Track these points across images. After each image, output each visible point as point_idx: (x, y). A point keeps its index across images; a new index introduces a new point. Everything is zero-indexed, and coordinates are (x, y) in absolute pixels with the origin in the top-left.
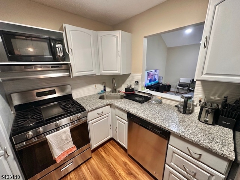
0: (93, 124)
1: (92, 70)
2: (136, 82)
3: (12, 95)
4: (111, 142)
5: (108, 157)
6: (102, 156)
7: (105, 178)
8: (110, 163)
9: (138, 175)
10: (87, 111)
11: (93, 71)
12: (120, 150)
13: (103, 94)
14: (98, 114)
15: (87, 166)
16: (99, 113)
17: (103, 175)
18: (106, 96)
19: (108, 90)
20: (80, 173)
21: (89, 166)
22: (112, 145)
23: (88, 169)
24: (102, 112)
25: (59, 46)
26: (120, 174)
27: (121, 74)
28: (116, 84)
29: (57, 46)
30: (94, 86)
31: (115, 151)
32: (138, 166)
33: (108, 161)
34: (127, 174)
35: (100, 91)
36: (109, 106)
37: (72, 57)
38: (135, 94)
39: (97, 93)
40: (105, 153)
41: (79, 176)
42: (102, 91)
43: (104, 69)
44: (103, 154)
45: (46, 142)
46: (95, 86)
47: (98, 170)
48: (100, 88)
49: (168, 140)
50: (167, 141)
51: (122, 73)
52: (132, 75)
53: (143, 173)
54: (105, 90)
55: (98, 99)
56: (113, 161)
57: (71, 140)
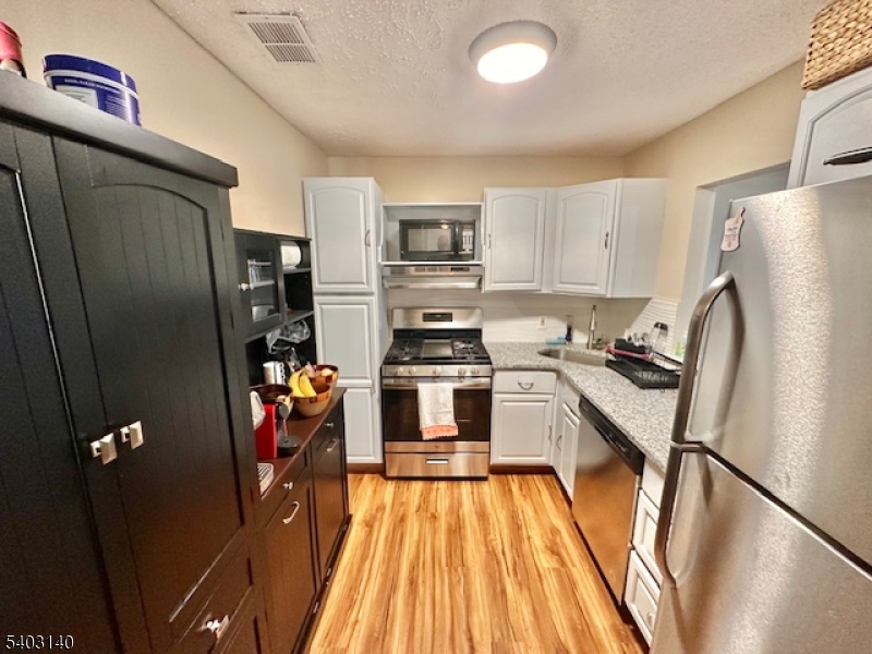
0: (505, 404)
1: (531, 279)
2: (656, 325)
3: (395, 311)
4: (548, 477)
5: (522, 498)
6: (510, 490)
7: (496, 524)
8: (520, 511)
9: (574, 566)
10: (494, 366)
11: (532, 282)
12: (559, 503)
13: (558, 347)
14: (520, 384)
15: (472, 488)
16: (523, 383)
17: (495, 519)
18: (567, 353)
19: (580, 338)
20: (456, 491)
21: (475, 491)
22: (548, 485)
23: (472, 493)
24: (532, 385)
25: (467, 234)
26: (529, 538)
27: (609, 296)
28: (596, 323)
29: (464, 234)
30: (539, 320)
31: (546, 497)
32: (585, 555)
33: (517, 503)
34: (547, 547)
35: (554, 338)
36: (554, 375)
37: (489, 251)
38: (654, 364)
39: (544, 341)
40: (521, 489)
41: (452, 493)
42: (559, 338)
43: (563, 280)
44: (515, 488)
45: (415, 393)
46: (543, 322)
47: (489, 504)
48: (555, 329)
49: (641, 474)
50: (638, 477)
51: (612, 294)
52: (657, 303)
53: (591, 571)
54: (569, 337)
55: (535, 351)
56: (529, 512)
57: (452, 409)
